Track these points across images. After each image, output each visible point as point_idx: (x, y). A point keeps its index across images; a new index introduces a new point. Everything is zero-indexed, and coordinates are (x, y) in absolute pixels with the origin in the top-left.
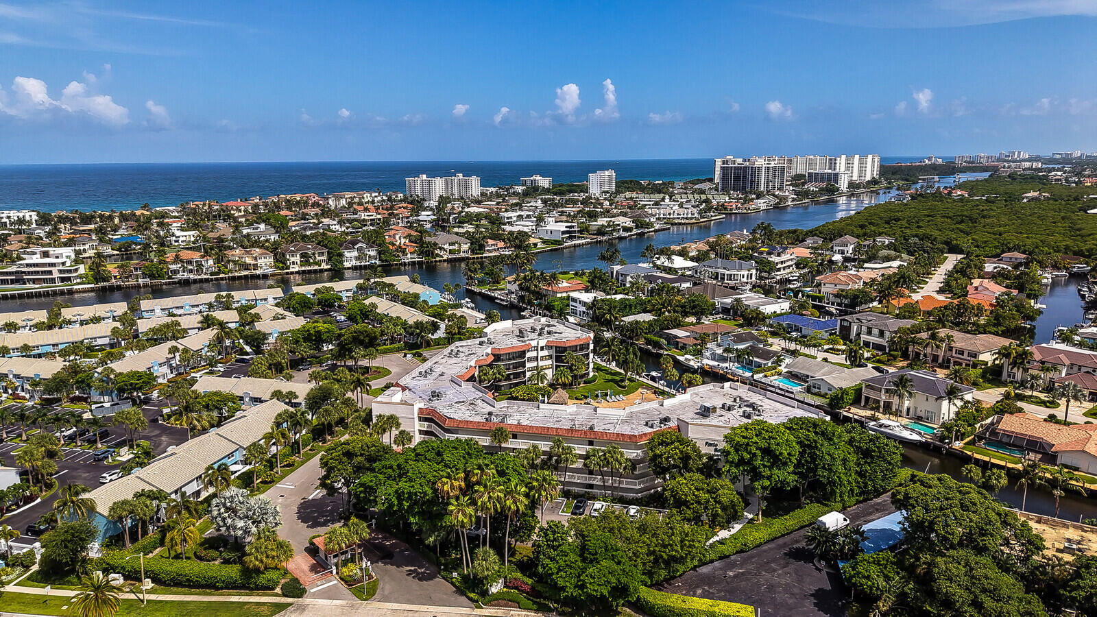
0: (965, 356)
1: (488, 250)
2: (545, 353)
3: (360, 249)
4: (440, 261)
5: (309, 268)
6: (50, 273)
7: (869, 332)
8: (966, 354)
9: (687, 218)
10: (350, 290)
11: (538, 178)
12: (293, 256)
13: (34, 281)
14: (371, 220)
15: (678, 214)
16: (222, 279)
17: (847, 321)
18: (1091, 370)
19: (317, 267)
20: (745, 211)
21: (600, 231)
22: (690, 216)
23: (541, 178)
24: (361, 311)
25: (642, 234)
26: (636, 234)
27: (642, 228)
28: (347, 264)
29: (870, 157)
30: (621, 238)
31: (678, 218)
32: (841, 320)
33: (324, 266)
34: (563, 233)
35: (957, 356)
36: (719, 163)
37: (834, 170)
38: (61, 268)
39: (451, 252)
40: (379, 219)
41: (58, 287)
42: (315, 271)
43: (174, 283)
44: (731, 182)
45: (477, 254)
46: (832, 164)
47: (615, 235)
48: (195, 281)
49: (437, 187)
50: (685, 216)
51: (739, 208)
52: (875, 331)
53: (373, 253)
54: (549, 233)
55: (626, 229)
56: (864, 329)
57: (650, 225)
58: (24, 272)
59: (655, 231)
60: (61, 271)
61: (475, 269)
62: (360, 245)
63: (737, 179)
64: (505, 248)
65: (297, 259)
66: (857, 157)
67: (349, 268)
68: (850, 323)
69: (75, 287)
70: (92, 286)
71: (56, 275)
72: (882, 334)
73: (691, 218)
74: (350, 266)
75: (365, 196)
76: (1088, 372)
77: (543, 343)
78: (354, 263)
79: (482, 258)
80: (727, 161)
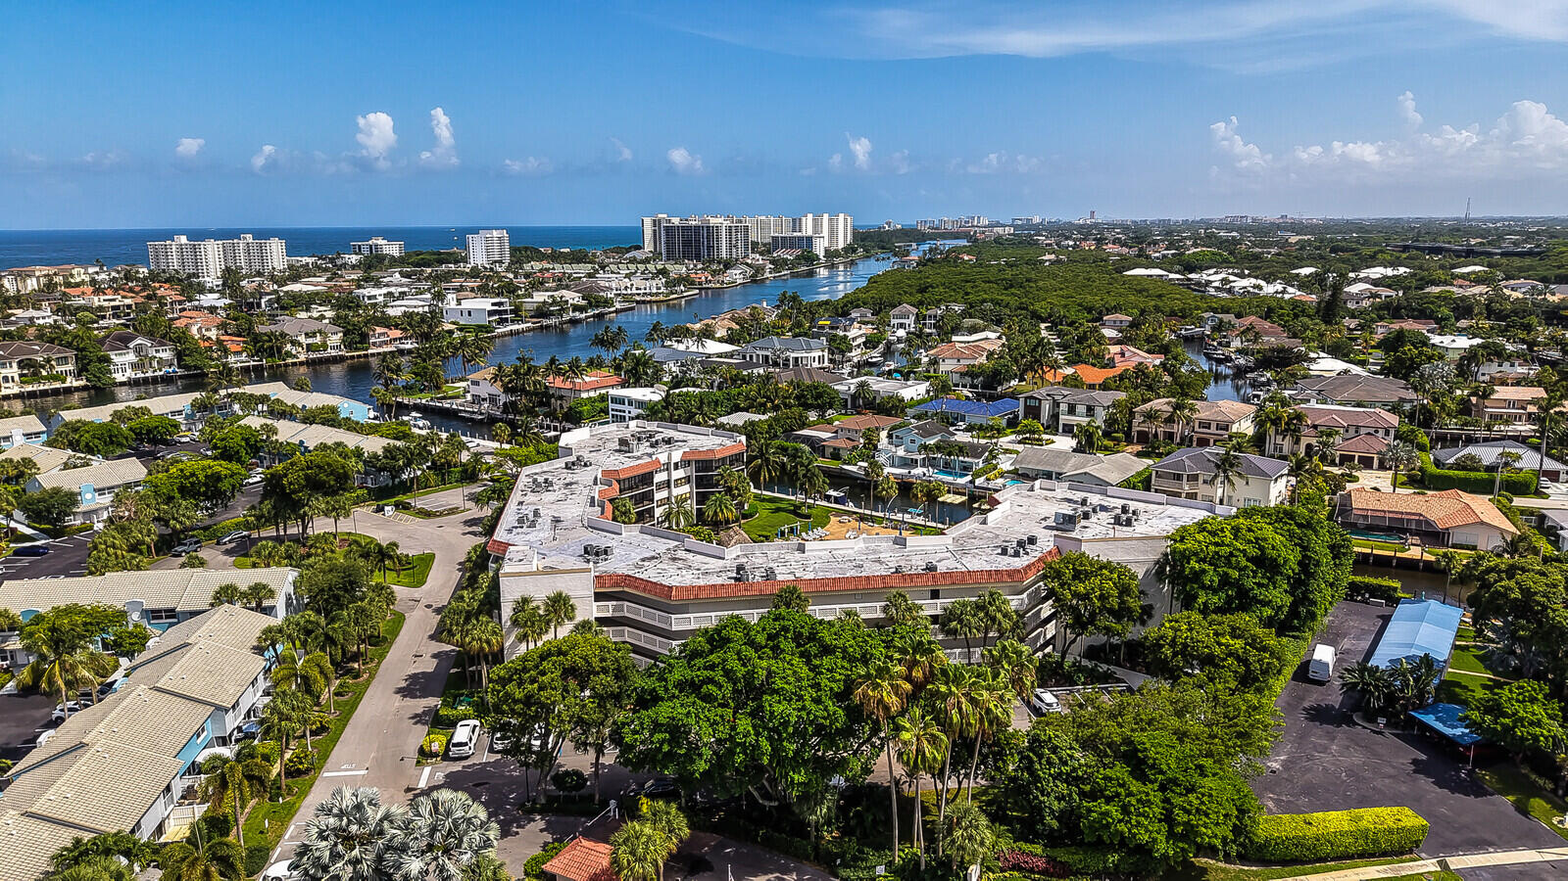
0: (1213, 430)
1: (374, 344)
2: (679, 474)
3: (138, 350)
4: (294, 364)
5: (42, 387)
7: (1072, 410)
8: (1213, 426)
9: (650, 294)
10: (180, 412)
11: (380, 242)
14: (113, 308)
15: (637, 289)
17: (1036, 398)
18: (1372, 431)
19: (57, 385)
20: (718, 285)
21: (541, 312)
22: (654, 291)
23: (385, 242)
24: (247, 440)
25: (601, 316)
26: (593, 316)
27: (597, 307)
28: (119, 377)
29: (842, 216)
30: (574, 322)
31: (638, 294)
32: (1026, 398)
33: (71, 382)
34: (491, 313)
35: (1201, 430)
36: (648, 222)
37: (802, 233)
39: (309, 347)
40: (129, 307)
42: (56, 392)
44: (679, 247)
45: (357, 349)
46: (796, 224)
47: (566, 317)
49: (210, 256)
50: (648, 291)
51: (710, 281)
52: (1081, 409)
53: (166, 354)
54: (466, 314)
55: (576, 308)
56: (1064, 407)
57: (608, 303)
59: (616, 311)
61: (399, 366)
62: (138, 341)
63: (687, 243)
64: (406, 338)
65: (13, 370)
66: (826, 217)
67: (122, 384)
68: (1040, 400)
72: (1090, 410)
73: (657, 294)
74: (124, 379)
75: (75, 272)
76: (1369, 434)
77: (677, 456)
78: (130, 374)
79: (366, 356)
80: (659, 221)
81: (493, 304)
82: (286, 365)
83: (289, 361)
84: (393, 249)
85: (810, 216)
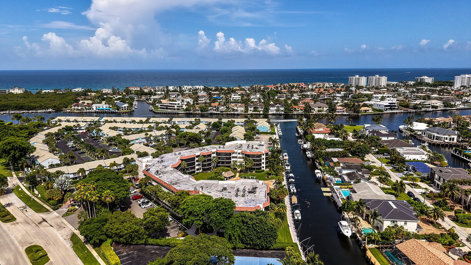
2: (241, 156)
3: (278, 107)
5: (257, 113)
6: (174, 107)
7: (439, 179)
11: (426, 77)
12: (251, 108)
13: (170, 109)
16: (224, 114)
19: (258, 113)
21: (415, 107)
23: (428, 77)
27: (447, 107)
28: (270, 113)
33: (261, 112)
34: (386, 106)
38: (177, 105)
41: (176, 111)
42: (257, 114)
43: (208, 114)
48: (215, 114)
53: (282, 109)
54: (379, 105)
55: (433, 107)
56: (437, 177)
58: (168, 106)
59: (457, 109)
60: (178, 107)
62: (278, 105)
65: (252, 109)
68: (434, 172)
69: (179, 112)
70: (184, 112)
71: (176, 107)
77: (240, 151)
78: (274, 112)
81: (389, 103)
82: (309, 115)
83: (310, 113)
84: (428, 80)
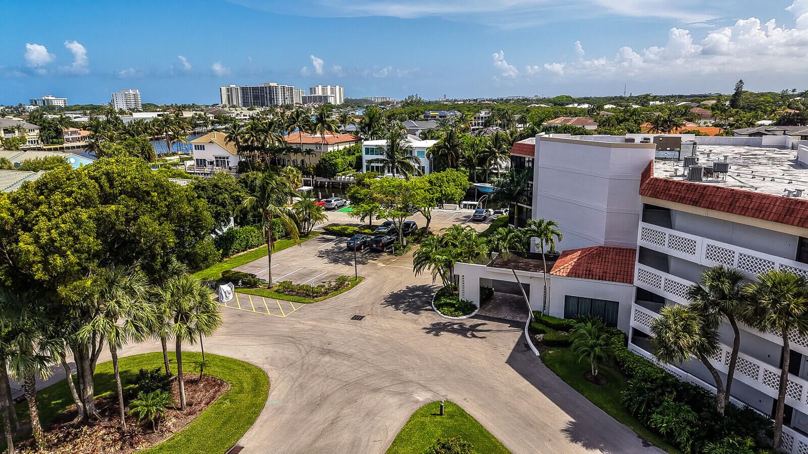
1: (68, 140)
11: (48, 98)
15: (244, 115)
23: (54, 98)
29: (338, 87)
36: (224, 89)
37: (315, 93)
45: (53, 143)
46: (312, 90)
55: (214, 123)
57: (232, 120)
66: (329, 87)
79: (61, 148)
80: (231, 88)
81: (158, 115)
84: (58, 102)
85: (320, 87)
